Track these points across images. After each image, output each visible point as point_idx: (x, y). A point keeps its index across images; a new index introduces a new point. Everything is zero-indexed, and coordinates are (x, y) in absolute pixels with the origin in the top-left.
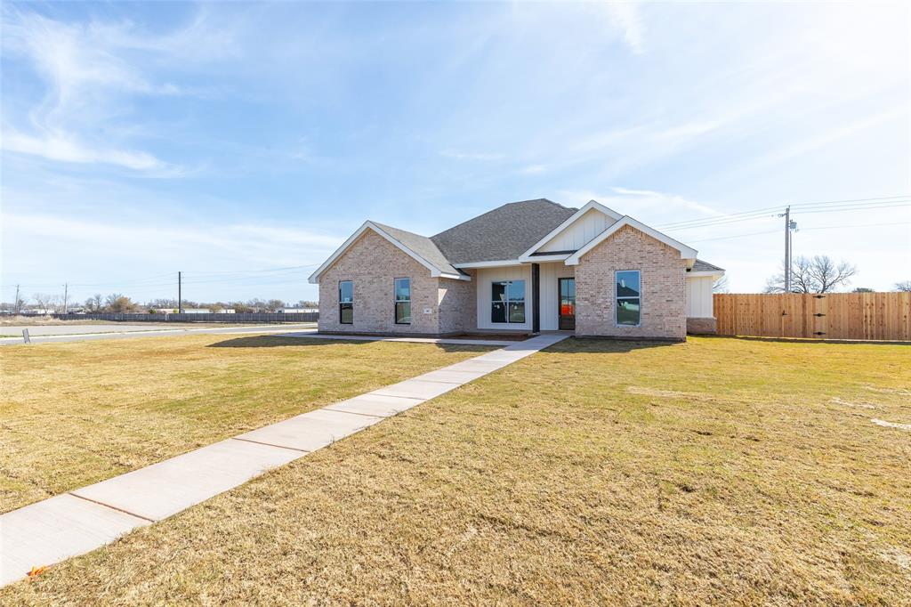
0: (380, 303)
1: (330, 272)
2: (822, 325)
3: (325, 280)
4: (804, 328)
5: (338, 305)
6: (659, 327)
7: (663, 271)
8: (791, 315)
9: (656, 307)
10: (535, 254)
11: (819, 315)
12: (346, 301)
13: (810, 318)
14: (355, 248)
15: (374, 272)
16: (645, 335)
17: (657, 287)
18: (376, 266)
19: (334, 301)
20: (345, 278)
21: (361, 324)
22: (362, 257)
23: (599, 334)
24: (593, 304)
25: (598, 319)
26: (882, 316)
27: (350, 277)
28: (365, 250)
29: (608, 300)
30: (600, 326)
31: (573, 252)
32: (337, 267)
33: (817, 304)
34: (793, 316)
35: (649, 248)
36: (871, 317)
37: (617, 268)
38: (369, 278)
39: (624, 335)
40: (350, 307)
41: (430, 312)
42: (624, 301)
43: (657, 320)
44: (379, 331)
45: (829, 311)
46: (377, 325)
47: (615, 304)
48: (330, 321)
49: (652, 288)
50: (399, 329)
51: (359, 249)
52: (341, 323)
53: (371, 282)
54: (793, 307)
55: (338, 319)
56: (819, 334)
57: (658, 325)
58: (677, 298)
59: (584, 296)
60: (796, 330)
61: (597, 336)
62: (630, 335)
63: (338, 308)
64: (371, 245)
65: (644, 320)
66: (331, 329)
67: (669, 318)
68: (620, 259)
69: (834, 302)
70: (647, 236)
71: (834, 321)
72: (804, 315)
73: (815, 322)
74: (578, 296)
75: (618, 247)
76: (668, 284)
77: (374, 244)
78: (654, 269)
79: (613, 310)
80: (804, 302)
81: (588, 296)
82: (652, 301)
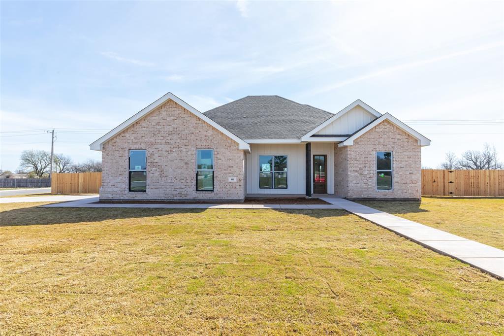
0: (179, 171)
1: (117, 140)
2: (452, 188)
3: (110, 147)
4: (444, 190)
5: (127, 173)
6: (405, 191)
7: (407, 153)
8: (438, 182)
9: (403, 178)
10: (313, 136)
11: (451, 182)
12: (138, 168)
13: (447, 184)
14: (150, 117)
15: (172, 142)
16: (396, 197)
17: (404, 164)
18: (175, 137)
19: (122, 169)
20: (137, 146)
21: (157, 191)
22: (158, 127)
23: (365, 197)
24: (361, 174)
25: (364, 186)
26: (478, 183)
27: (143, 146)
28: (162, 121)
29: (372, 172)
30: (365, 191)
31: (349, 136)
32: (127, 135)
33: (450, 176)
34: (439, 183)
35: (398, 137)
36: (474, 183)
37: (378, 149)
38: (167, 147)
39: (382, 197)
40: (142, 175)
41: (235, 180)
42: (381, 173)
43: (404, 187)
44: (179, 198)
45: (455, 180)
46: (175, 193)
47: (376, 175)
48: (115, 189)
49: (400, 165)
50: (201, 196)
51: (155, 119)
52: (130, 191)
53: (170, 152)
54: (439, 177)
55: (128, 187)
56: (451, 193)
57: (404, 189)
58: (416, 172)
59: (355, 169)
60: (440, 191)
61: (365, 198)
62: (387, 197)
63: (127, 176)
64: (169, 116)
65: (395, 186)
66: (117, 197)
67: (411, 185)
68: (379, 143)
69: (458, 175)
70: (398, 128)
71: (458, 186)
72: (444, 182)
73: (449, 186)
74: (350, 169)
75: (378, 134)
76: (410, 162)
77: (174, 115)
78: (402, 151)
79: (375, 179)
80: (444, 175)
81: (358, 169)
82: (400, 173)
